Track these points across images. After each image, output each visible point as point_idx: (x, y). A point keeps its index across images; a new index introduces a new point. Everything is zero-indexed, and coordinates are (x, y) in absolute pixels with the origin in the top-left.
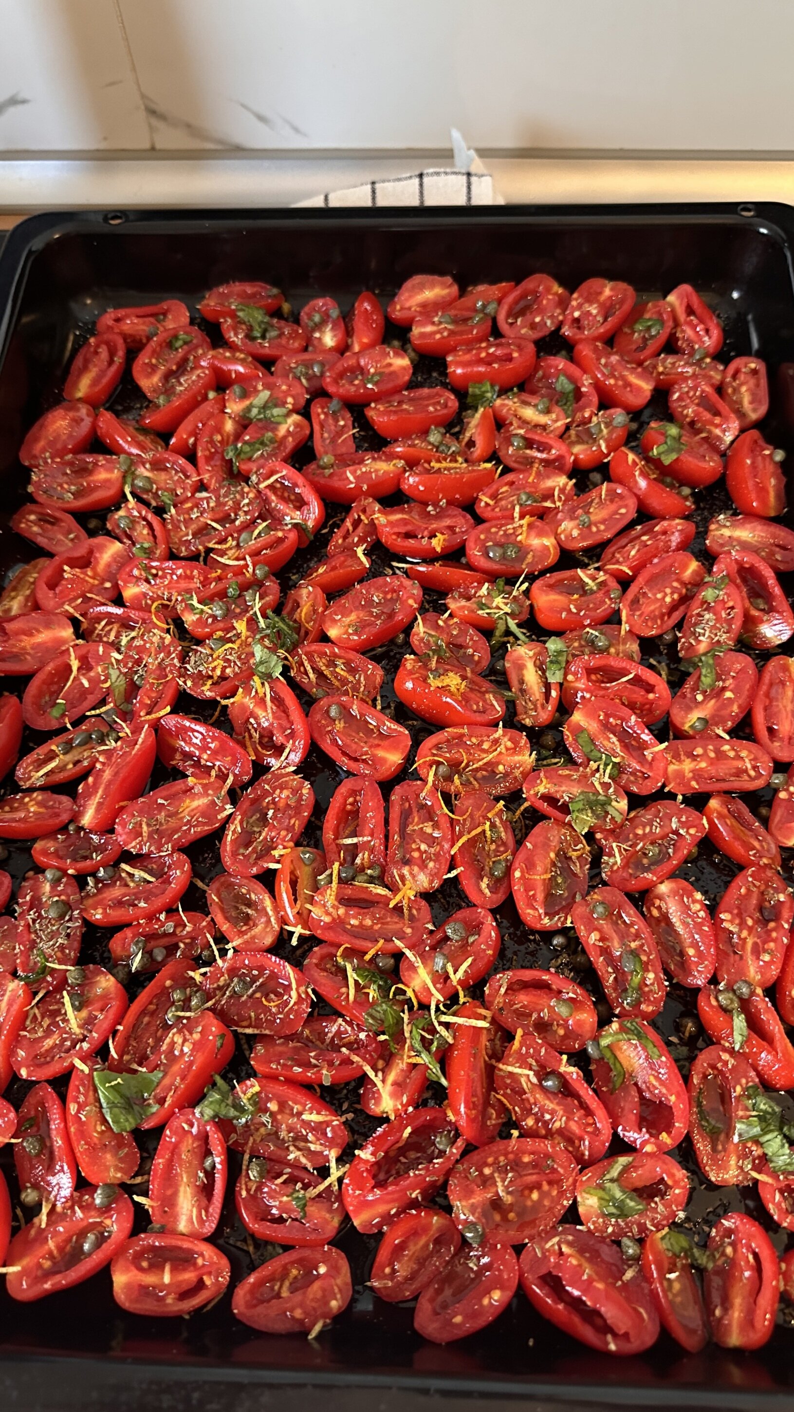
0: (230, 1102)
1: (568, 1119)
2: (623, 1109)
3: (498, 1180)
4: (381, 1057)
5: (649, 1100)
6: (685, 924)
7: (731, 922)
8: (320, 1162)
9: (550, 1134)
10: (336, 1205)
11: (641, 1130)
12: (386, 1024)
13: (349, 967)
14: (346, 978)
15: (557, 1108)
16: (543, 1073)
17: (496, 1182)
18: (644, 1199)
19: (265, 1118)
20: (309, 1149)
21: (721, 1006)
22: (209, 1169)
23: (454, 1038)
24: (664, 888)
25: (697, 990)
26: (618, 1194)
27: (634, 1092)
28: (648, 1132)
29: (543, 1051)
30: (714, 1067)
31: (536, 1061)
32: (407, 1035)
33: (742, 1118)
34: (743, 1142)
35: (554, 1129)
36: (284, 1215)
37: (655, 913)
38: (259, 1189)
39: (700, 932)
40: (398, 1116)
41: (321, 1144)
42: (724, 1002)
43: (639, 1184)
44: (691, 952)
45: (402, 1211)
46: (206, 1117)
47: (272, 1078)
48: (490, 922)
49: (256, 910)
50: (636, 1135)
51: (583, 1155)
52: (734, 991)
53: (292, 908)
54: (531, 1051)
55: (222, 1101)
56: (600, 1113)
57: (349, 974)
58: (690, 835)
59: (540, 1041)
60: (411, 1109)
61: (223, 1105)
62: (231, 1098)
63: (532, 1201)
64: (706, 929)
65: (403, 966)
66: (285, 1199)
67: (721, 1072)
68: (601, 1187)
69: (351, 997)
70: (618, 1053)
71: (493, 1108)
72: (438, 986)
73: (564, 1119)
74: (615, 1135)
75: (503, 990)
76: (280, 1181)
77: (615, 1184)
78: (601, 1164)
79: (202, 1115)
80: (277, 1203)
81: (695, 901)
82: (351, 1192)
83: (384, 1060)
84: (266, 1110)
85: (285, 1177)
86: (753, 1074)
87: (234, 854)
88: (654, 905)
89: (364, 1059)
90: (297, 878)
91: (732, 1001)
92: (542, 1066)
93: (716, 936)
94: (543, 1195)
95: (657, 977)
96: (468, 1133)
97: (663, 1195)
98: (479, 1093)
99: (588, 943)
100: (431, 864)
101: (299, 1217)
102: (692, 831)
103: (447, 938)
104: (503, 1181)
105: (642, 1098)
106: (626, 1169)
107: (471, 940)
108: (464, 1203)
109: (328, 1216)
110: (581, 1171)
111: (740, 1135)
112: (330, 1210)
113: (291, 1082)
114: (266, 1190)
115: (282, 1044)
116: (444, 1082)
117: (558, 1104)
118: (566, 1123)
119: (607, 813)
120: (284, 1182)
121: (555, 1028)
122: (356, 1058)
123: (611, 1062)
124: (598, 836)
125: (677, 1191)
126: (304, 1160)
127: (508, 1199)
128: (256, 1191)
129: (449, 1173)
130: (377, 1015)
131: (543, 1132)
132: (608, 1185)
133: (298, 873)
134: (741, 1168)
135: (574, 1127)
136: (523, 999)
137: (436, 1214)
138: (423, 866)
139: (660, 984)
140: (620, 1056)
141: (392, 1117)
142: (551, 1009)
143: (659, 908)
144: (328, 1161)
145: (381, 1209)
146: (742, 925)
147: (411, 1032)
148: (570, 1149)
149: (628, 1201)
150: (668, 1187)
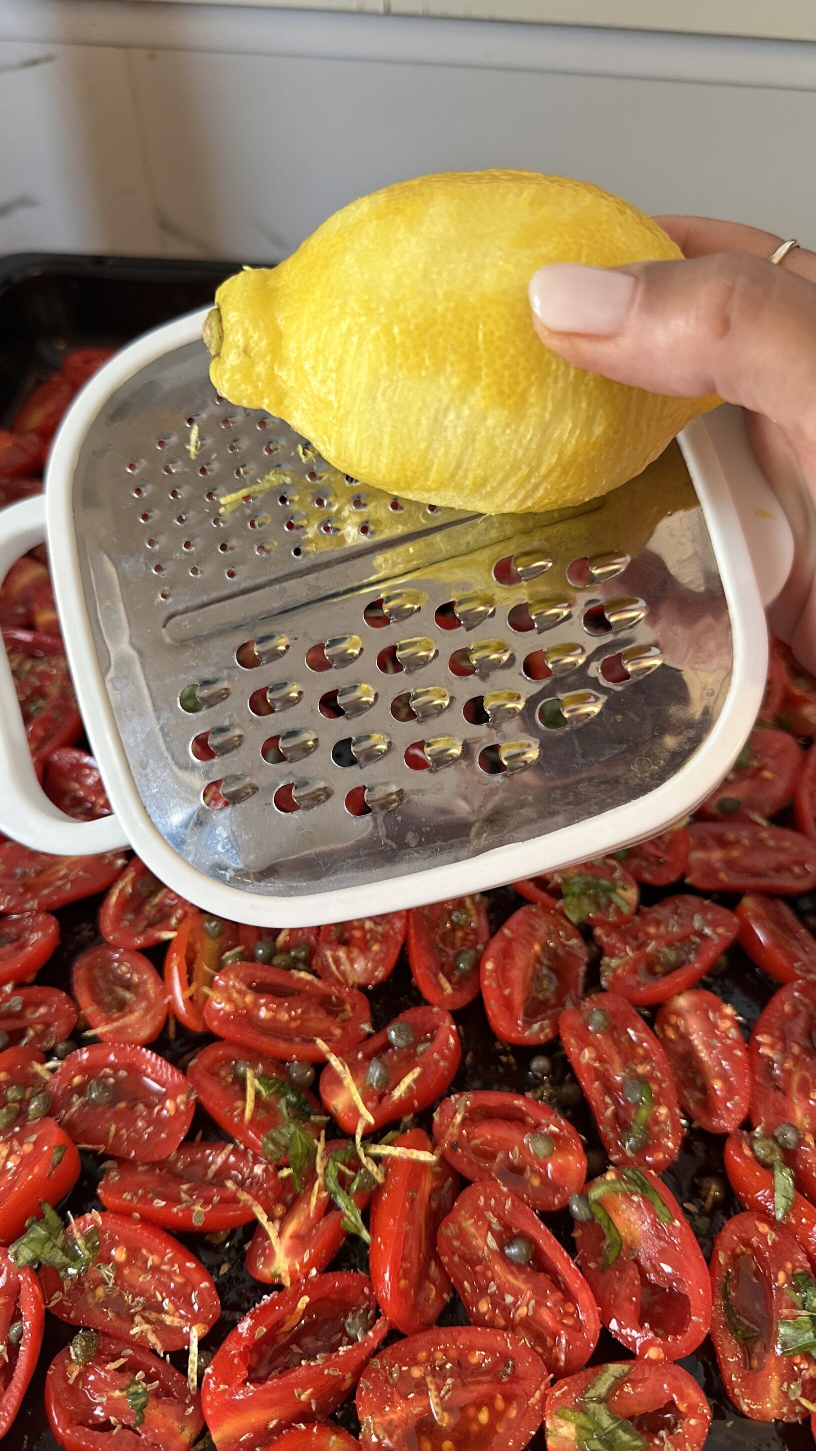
0: (59, 1241)
1: (539, 1304)
2: (617, 1296)
3: (431, 1387)
4: (279, 1199)
5: (655, 1285)
6: (710, 1047)
7: (772, 1047)
8: (177, 1344)
9: (511, 1326)
10: (190, 1410)
11: (642, 1326)
12: (291, 1153)
13: (249, 1074)
14: (244, 1089)
15: (523, 1286)
16: (506, 1237)
17: (428, 1389)
18: (644, 1433)
19: (107, 1272)
20: (162, 1323)
21: (757, 1159)
22: (13, 1339)
23: (386, 1175)
24: (682, 1002)
25: (724, 1137)
26: (606, 1422)
27: (633, 1272)
28: (652, 1329)
29: (509, 1204)
30: (747, 1243)
31: (499, 1218)
32: (319, 1170)
33: (787, 1318)
34: (788, 1355)
35: (517, 1318)
36: (113, 1419)
37: (671, 1034)
38: (82, 1376)
39: (731, 1058)
40: (295, 1281)
41: (181, 1317)
42: (761, 1152)
43: (638, 1410)
44: (717, 1085)
45: (286, 1425)
46: (21, 1261)
47: (124, 1213)
48: (449, 1026)
49: (136, 993)
50: (635, 1333)
51: (557, 1360)
52: (775, 1139)
53: (183, 990)
54: (493, 1202)
55: (48, 1239)
56: (585, 1296)
57: (249, 1082)
58: (718, 935)
59: (505, 1189)
60: (314, 1272)
61: (48, 1245)
62: (61, 1238)
63: (480, 1424)
64: (739, 1053)
65: (325, 1077)
66: (117, 1393)
67: (757, 1251)
68: (581, 1409)
69: (248, 1114)
70: (613, 1215)
71: (434, 1283)
72: (370, 1104)
73: (533, 1302)
74: (605, 1332)
75: (459, 1118)
76: (112, 1366)
77: (602, 1406)
78: (582, 1374)
79: (16, 1258)
80: (104, 1399)
81: (724, 1017)
82: (212, 1386)
83: (285, 1204)
84: (109, 1260)
85: (122, 1361)
86: (801, 1257)
87: (118, 920)
88: (668, 1023)
89: (256, 1198)
90: (195, 953)
91: (772, 1151)
92: (507, 1227)
93: (752, 1065)
94: (496, 1416)
95: (672, 1115)
96: (393, 1312)
97: (670, 1428)
98: (414, 1256)
99: (579, 1062)
100: (376, 948)
101: (132, 1423)
102: (721, 930)
103: (389, 1045)
104: (439, 1389)
105: (645, 1282)
106: (619, 1383)
107: (421, 1048)
108: (377, 1420)
109: (176, 1425)
110: (553, 1382)
111: (784, 1345)
112: (181, 1418)
113: (150, 1221)
114: (92, 1378)
115: (146, 1172)
116: (365, 1235)
117: (526, 1281)
118: (535, 1310)
119: (610, 902)
120: (120, 1370)
121: (528, 1174)
122: (244, 1196)
123: (604, 1224)
124: (598, 931)
125: (693, 1422)
126: (152, 1339)
127: (443, 1419)
128: (78, 1378)
129: (361, 1369)
130: (283, 1141)
131: (502, 1322)
132: (592, 1406)
133: (198, 946)
134: (785, 1394)
135: (546, 1316)
136: (486, 1133)
137: (336, 1433)
138: (365, 948)
139: (675, 1123)
140: (617, 1220)
141: (287, 1282)
142: (524, 1148)
143: (676, 1028)
144: (188, 1342)
145: (255, 1417)
146: (785, 1051)
147: (325, 1169)
148: (540, 1350)
149: (621, 1432)
150: (679, 1415)
